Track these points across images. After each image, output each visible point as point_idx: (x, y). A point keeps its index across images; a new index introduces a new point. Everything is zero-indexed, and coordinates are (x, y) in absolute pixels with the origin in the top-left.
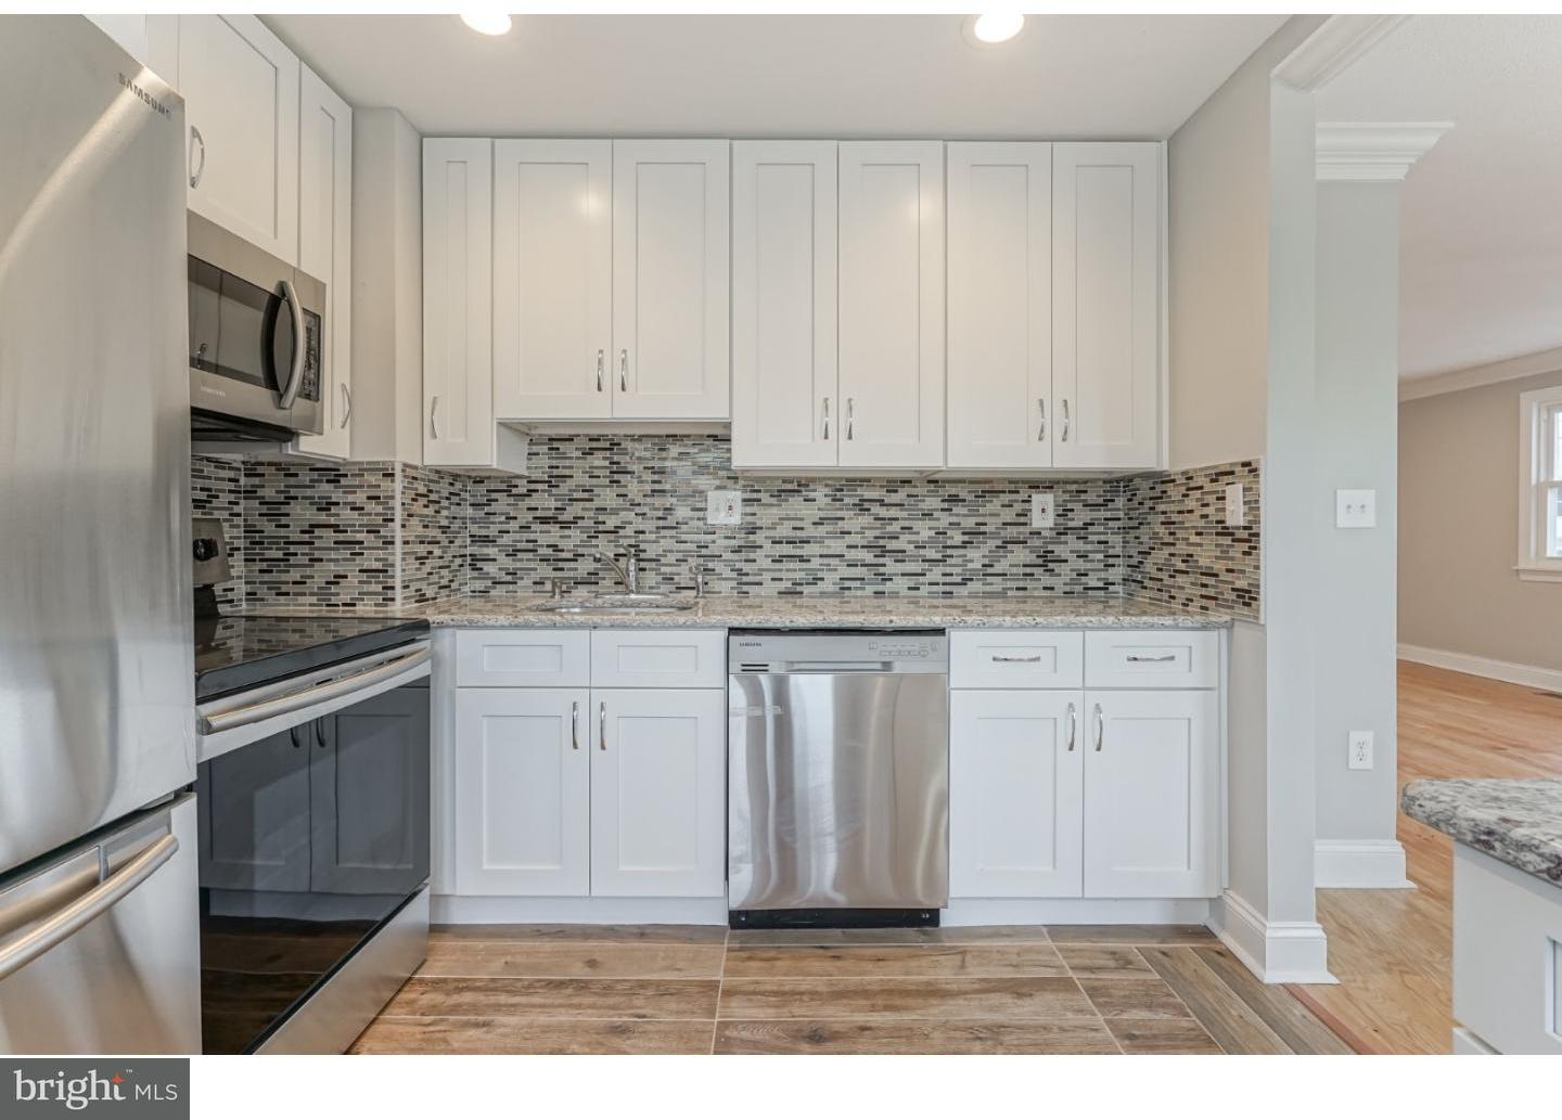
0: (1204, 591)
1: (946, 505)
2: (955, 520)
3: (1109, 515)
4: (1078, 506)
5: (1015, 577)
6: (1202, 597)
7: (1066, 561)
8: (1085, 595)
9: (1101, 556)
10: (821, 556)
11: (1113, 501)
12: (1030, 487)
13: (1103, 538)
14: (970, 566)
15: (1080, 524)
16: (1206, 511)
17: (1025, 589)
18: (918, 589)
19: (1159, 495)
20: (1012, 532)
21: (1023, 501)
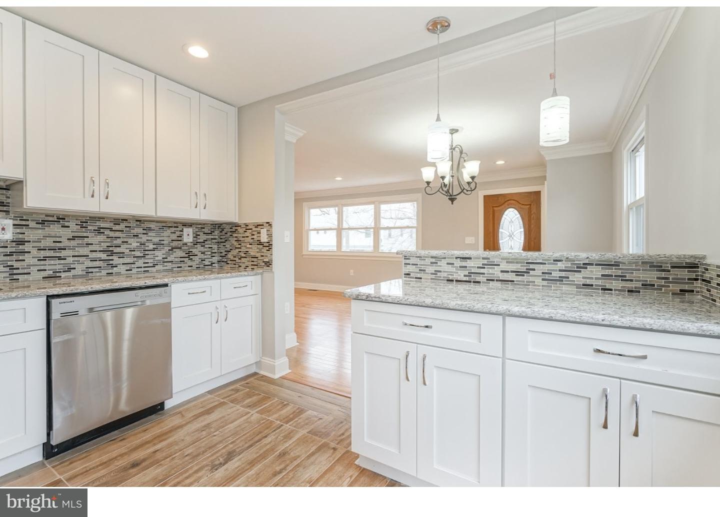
0: (253, 263)
1: (145, 232)
2: (150, 238)
3: (212, 237)
4: (201, 234)
5: (177, 263)
6: (252, 265)
7: (197, 255)
8: (204, 268)
9: (210, 253)
10: (73, 256)
11: (214, 232)
12: (183, 225)
13: (210, 246)
14: (156, 258)
15: (202, 241)
16: (253, 237)
17: (181, 267)
18: (131, 270)
19: (234, 231)
20: (175, 244)
21: (180, 231)
